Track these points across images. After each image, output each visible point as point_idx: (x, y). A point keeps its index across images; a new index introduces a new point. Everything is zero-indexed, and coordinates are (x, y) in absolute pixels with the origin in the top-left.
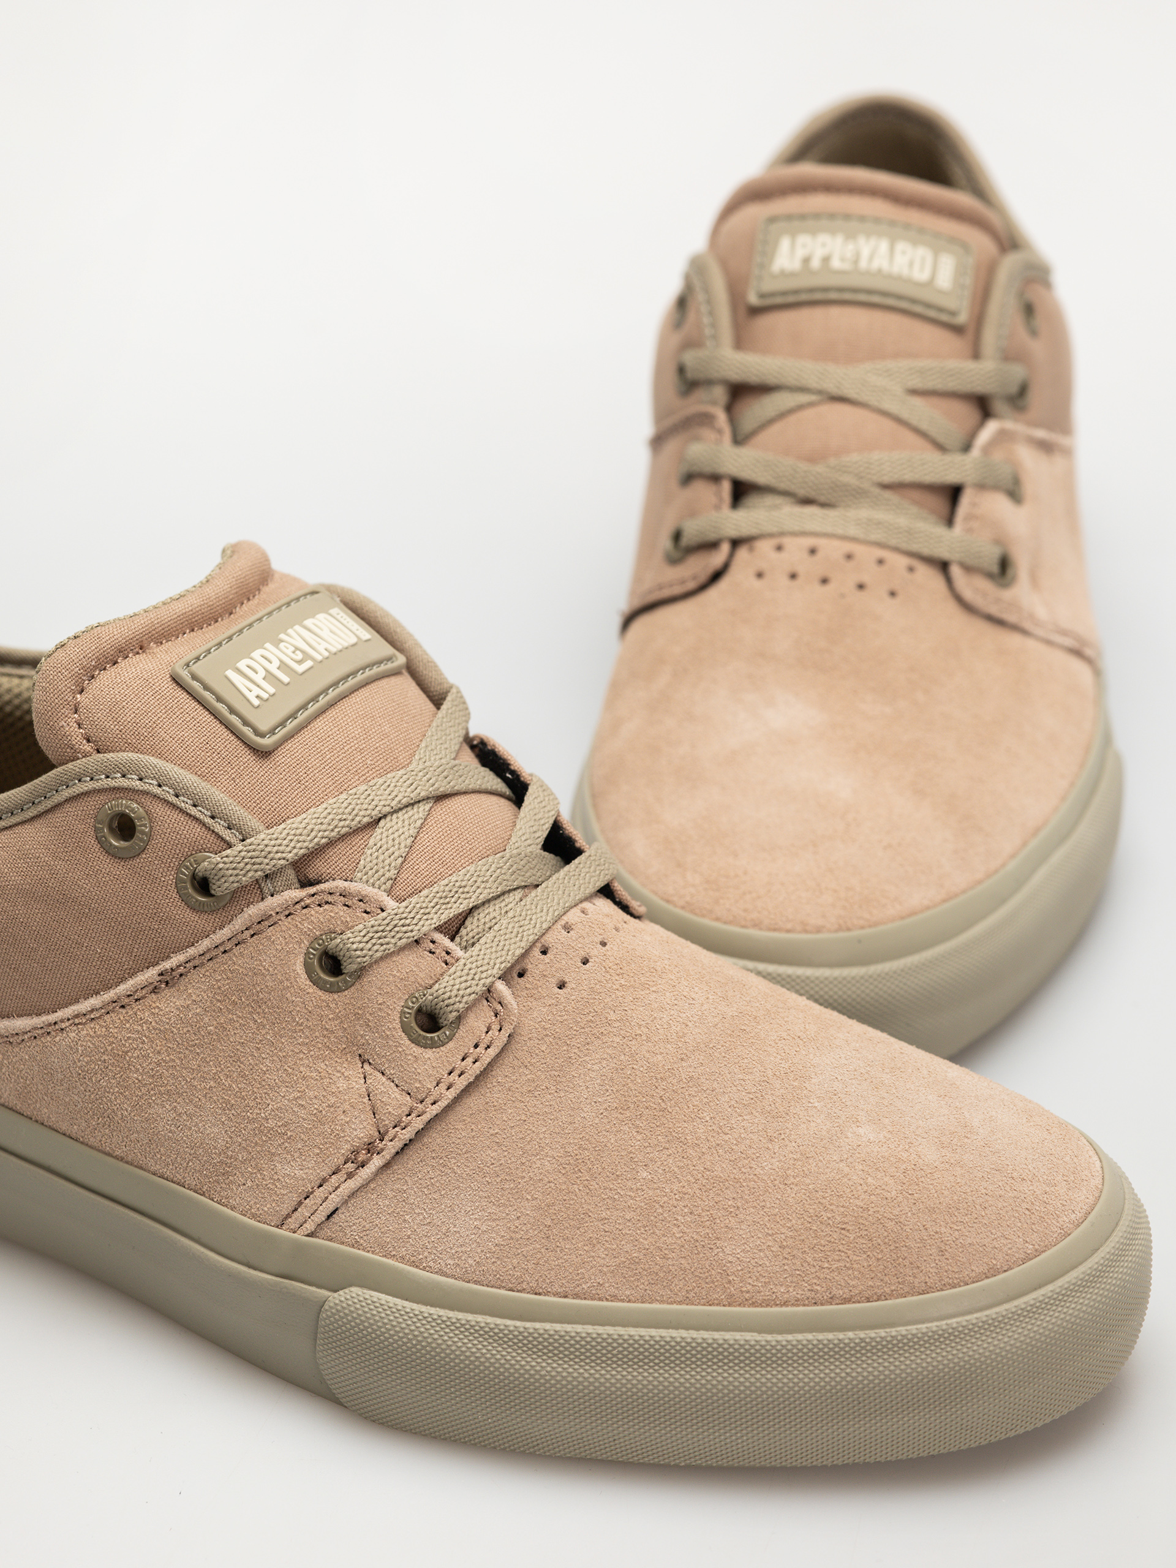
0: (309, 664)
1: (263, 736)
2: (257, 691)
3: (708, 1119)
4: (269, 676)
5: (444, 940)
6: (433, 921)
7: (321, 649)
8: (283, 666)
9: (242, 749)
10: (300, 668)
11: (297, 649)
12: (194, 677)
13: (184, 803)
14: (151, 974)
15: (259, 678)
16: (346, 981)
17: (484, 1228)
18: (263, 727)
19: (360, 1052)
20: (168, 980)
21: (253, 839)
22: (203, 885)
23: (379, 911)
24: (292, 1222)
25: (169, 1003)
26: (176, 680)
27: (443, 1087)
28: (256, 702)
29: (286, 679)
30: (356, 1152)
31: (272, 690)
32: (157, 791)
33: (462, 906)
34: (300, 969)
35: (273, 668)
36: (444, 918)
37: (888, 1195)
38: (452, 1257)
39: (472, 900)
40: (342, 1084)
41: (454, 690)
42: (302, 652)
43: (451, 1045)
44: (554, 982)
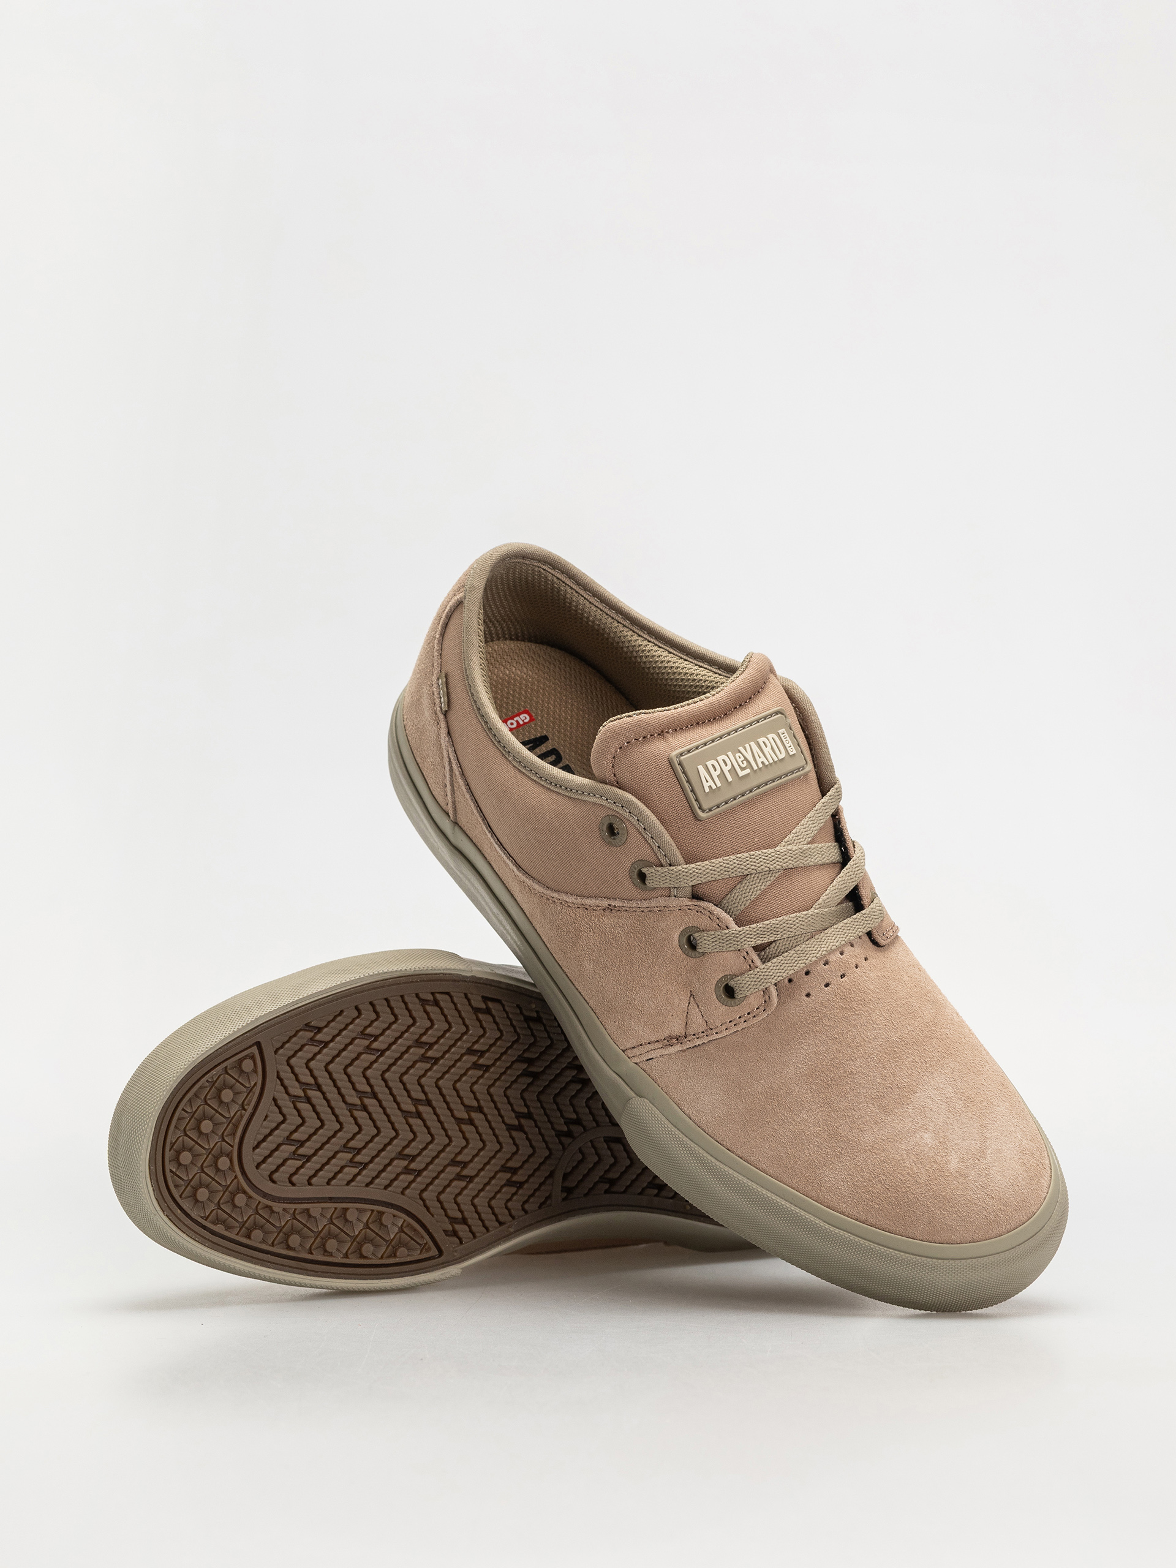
0: (748, 771)
1: (703, 811)
2: (711, 783)
3: (849, 1099)
4: (722, 775)
5: (754, 955)
6: (752, 943)
7: (759, 761)
8: (733, 770)
9: (689, 813)
10: (741, 773)
11: (746, 759)
12: (680, 764)
13: (648, 836)
14: (605, 903)
15: (715, 774)
16: (695, 955)
17: (717, 1105)
18: (705, 806)
19: (691, 990)
20: (611, 909)
21: (674, 867)
22: (642, 877)
23: (725, 928)
24: (630, 1053)
25: (609, 920)
26: (670, 762)
27: (724, 1027)
28: (707, 790)
29: (730, 779)
30: (671, 1037)
31: (719, 784)
32: (636, 823)
33: (771, 938)
34: (676, 936)
35: (726, 769)
36: (759, 942)
37: (918, 1180)
38: (697, 1111)
39: (778, 936)
40: (676, 1001)
41: (836, 786)
42: (748, 762)
43: (736, 1008)
44: (805, 993)
